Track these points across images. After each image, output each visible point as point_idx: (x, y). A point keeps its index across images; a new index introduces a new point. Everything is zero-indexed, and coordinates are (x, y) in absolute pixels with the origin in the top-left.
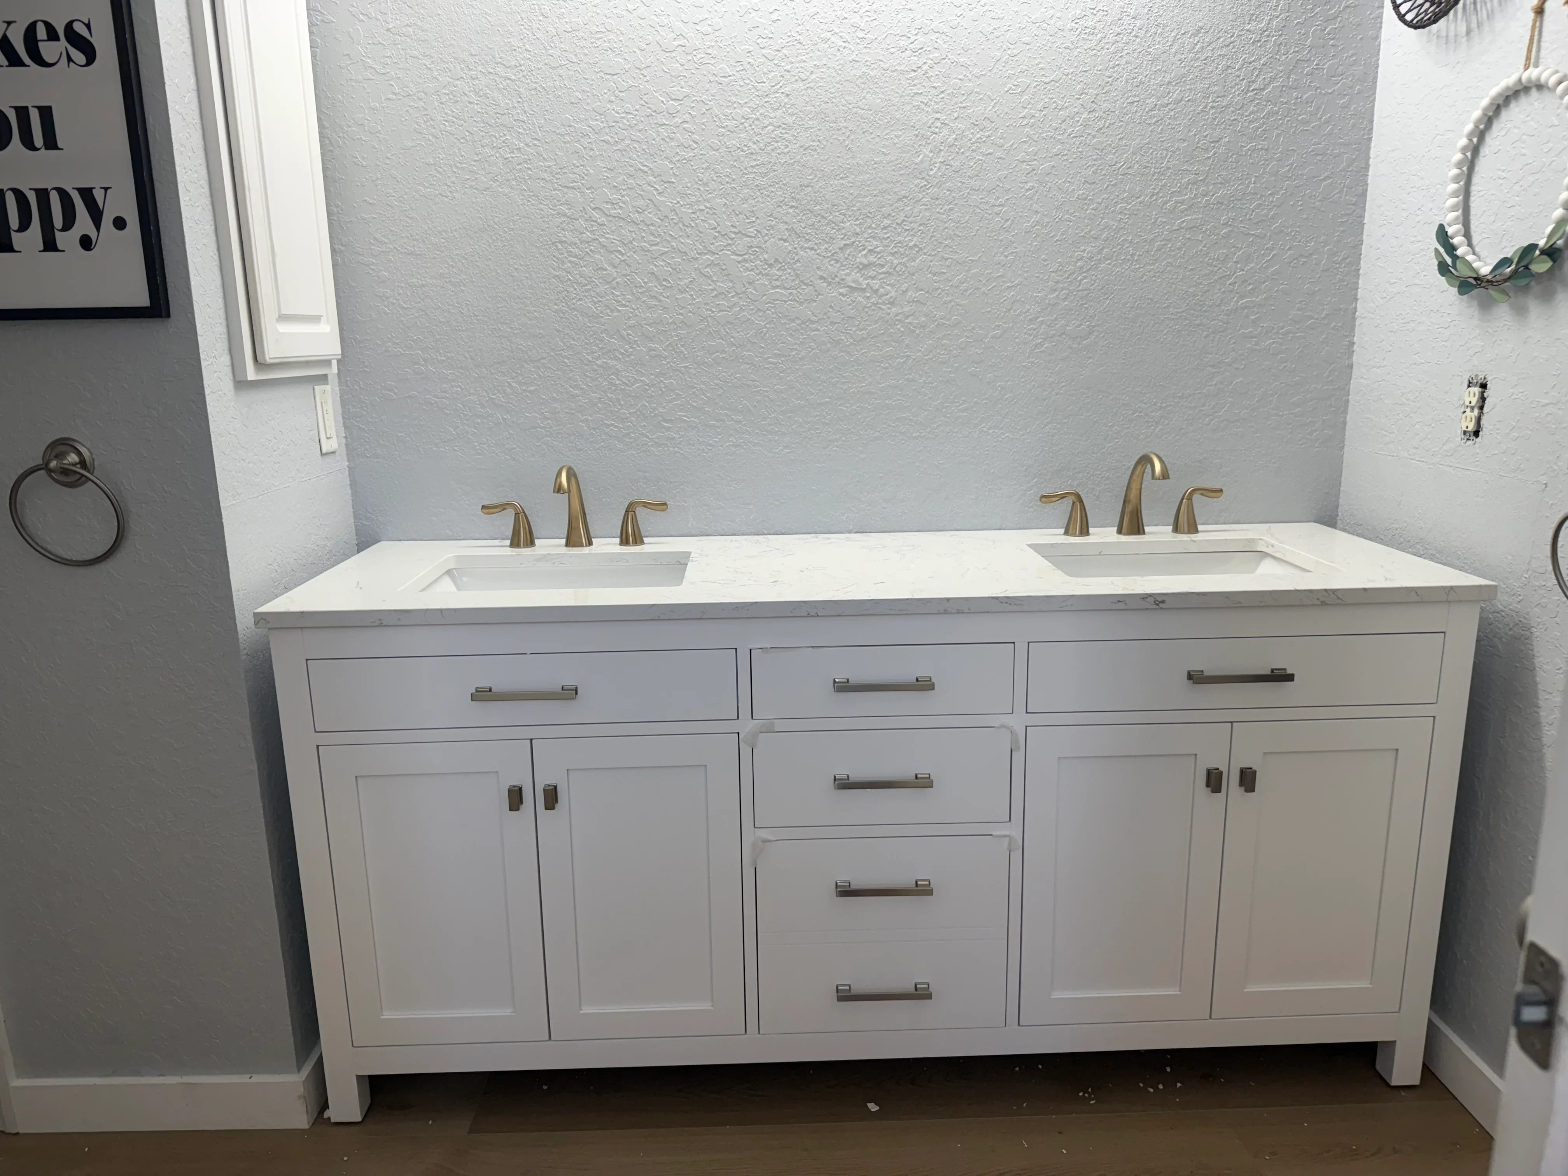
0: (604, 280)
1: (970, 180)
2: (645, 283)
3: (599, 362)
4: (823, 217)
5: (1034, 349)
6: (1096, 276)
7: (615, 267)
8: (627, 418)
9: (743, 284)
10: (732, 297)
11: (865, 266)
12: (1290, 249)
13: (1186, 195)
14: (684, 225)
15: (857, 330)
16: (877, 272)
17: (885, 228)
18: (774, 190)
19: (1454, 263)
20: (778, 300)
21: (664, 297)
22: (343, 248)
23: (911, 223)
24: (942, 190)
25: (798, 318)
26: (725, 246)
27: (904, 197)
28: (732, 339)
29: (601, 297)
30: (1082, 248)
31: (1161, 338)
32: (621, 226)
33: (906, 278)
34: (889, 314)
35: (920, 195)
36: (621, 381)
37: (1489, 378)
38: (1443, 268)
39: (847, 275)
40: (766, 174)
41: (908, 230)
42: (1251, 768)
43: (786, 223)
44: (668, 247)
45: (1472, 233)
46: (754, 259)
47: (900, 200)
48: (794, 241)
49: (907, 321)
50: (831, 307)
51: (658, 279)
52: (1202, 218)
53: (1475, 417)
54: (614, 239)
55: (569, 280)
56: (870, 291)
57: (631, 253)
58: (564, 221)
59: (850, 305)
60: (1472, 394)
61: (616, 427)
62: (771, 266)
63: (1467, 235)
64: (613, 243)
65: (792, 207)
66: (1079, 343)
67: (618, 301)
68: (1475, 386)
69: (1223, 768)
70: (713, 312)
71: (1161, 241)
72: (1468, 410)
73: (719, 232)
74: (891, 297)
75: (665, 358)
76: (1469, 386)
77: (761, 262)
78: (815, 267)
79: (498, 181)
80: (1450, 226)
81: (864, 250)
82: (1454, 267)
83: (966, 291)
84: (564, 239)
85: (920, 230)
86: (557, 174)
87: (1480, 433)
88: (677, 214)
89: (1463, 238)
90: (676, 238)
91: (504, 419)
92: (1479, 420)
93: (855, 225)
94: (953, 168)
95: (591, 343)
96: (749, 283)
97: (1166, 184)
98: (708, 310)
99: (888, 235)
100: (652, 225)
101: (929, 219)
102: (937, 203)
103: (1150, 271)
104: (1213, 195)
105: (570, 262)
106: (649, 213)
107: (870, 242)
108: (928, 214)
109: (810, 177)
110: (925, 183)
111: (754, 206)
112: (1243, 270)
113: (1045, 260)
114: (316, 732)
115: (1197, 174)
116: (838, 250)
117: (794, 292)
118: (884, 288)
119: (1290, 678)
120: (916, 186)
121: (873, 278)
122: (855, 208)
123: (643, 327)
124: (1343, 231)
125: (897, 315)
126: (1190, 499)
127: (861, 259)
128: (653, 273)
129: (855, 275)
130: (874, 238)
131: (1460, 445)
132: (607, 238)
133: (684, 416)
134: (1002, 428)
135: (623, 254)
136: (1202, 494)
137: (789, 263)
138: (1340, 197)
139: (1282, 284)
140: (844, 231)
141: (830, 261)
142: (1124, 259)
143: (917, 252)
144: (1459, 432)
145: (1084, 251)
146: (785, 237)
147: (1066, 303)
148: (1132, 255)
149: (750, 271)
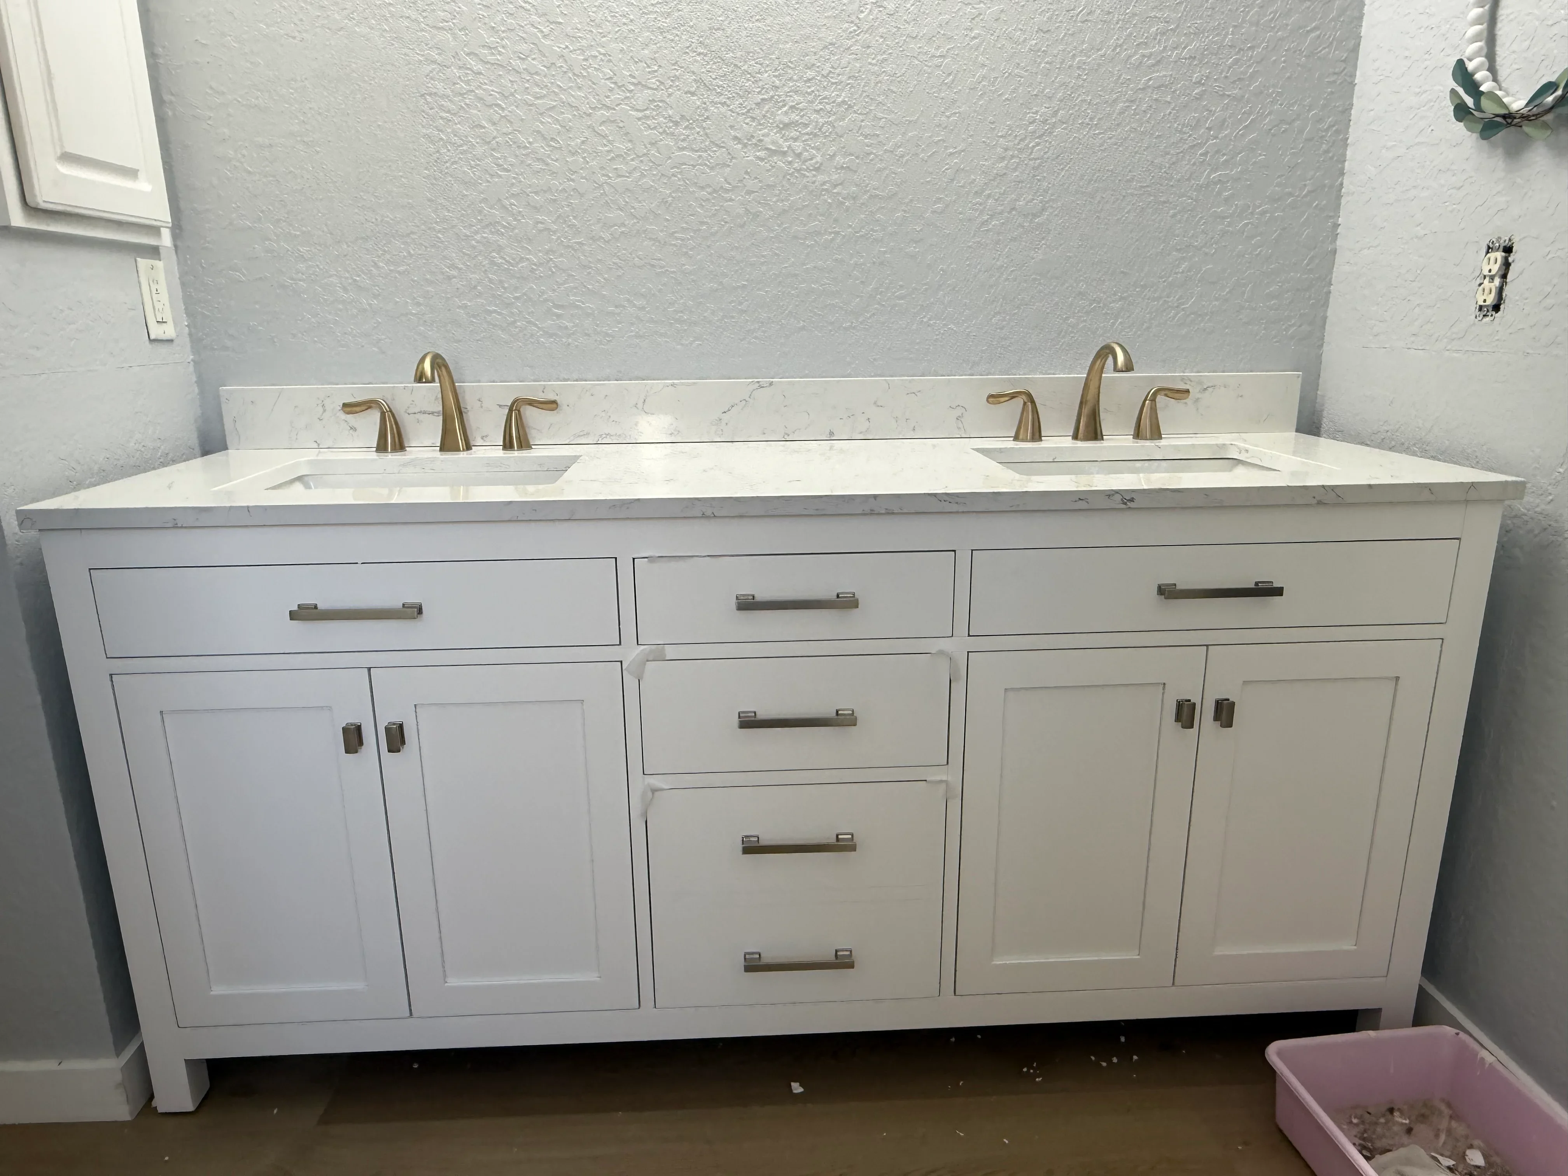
0: (483, 140)
1: (907, 26)
2: (530, 143)
3: (478, 237)
4: (736, 65)
5: (980, 227)
6: (1051, 142)
7: (494, 124)
8: (513, 303)
9: (644, 145)
10: (632, 160)
11: (787, 126)
12: (1270, 114)
13: (1154, 47)
14: (574, 74)
15: (777, 201)
16: (800, 132)
17: (809, 80)
18: (679, 33)
19: (1477, 103)
20: (686, 164)
21: (552, 160)
22: (173, 98)
23: (839, 75)
24: (875, 37)
25: (709, 186)
26: (622, 100)
27: (831, 44)
28: (633, 211)
29: (479, 160)
30: (1034, 110)
31: (1123, 216)
32: (500, 75)
33: (834, 140)
34: (814, 183)
35: (850, 43)
36: (504, 259)
37: (1515, 240)
38: (1461, 112)
39: (767, 135)
40: (669, 14)
41: (836, 83)
42: (1229, 700)
43: (694, 73)
44: (556, 101)
45: (1498, 67)
46: (657, 115)
47: (826, 47)
48: (703, 95)
49: (835, 191)
50: (747, 173)
51: (545, 139)
52: (1171, 75)
53: (1496, 288)
54: (493, 91)
55: (442, 139)
56: (792, 155)
57: (513, 107)
58: (434, 69)
59: (768, 171)
60: (1492, 261)
61: (499, 314)
62: (676, 124)
63: (1492, 69)
64: (491, 95)
65: (699, 54)
66: (1031, 222)
67: (498, 165)
68: (1498, 250)
69: (1196, 699)
70: (610, 178)
71: (1125, 102)
72: (1486, 281)
73: (615, 83)
74: (817, 162)
75: (555, 232)
76: (1488, 252)
77: (666, 118)
78: (727, 125)
79: (354, 19)
80: (1470, 60)
81: (784, 106)
82: (1478, 108)
83: (902, 156)
84: (435, 91)
85: (849, 84)
86: (424, 11)
87: (1502, 307)
88: (566, 61)
89: (1488, 73)
90: (565, 90)
91: (370, 305)
92: (1500, 290)
93: (774, 76)
94: (887, 11)
95: (468, 215)
96: (652, 144)
97: (1131, 34)
98: (604, 175)
99: (813, 89)
100: (537, 73)
101: (860, 71)
102: (868, 52)
103: (1110, 138)
104: (1185, 48)
105: (442, 118)
106: (534, 59)
107: (791, 96)
108: (858, 65)
109: (721, 19)
110: (855, 28)
111: (655, 53)
112: (1216, 138)
113: (992, 123)
114: (107, 658)
115: (1167, 22)
116: (754, 106)
117: (704, 155)
118: (808, 151)
119: (1278, 592)
120: (844, 31)
121: (795, 140)
122: (773, 57)
123: (528, 195)
124: (1332, 93)
125: (824, 183)
126: (1153, 400)
127: (781, 116)
128: (539, 132)
129: (774, 136)
130: (796, 92)
131: (1474, 324)
132: (484, 90)
133: (578, 301)
134: (944, 319)
135: (503, 109)
136: (1166, 395)
137: (698, 120)
138: (1329, 53)
139: (1260, 155)
140: (760, 84)
141: (745, 118)
142: (1082, 123)
143: (846, 109)
144: (1473, 309)
145: (1036, 113)
146: (693, 89)
147: (1017, 174)
148: (1091, 119)
149: (651, 129)
